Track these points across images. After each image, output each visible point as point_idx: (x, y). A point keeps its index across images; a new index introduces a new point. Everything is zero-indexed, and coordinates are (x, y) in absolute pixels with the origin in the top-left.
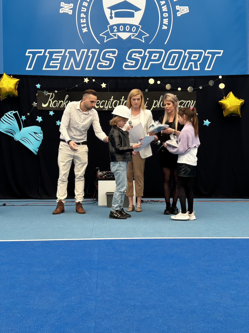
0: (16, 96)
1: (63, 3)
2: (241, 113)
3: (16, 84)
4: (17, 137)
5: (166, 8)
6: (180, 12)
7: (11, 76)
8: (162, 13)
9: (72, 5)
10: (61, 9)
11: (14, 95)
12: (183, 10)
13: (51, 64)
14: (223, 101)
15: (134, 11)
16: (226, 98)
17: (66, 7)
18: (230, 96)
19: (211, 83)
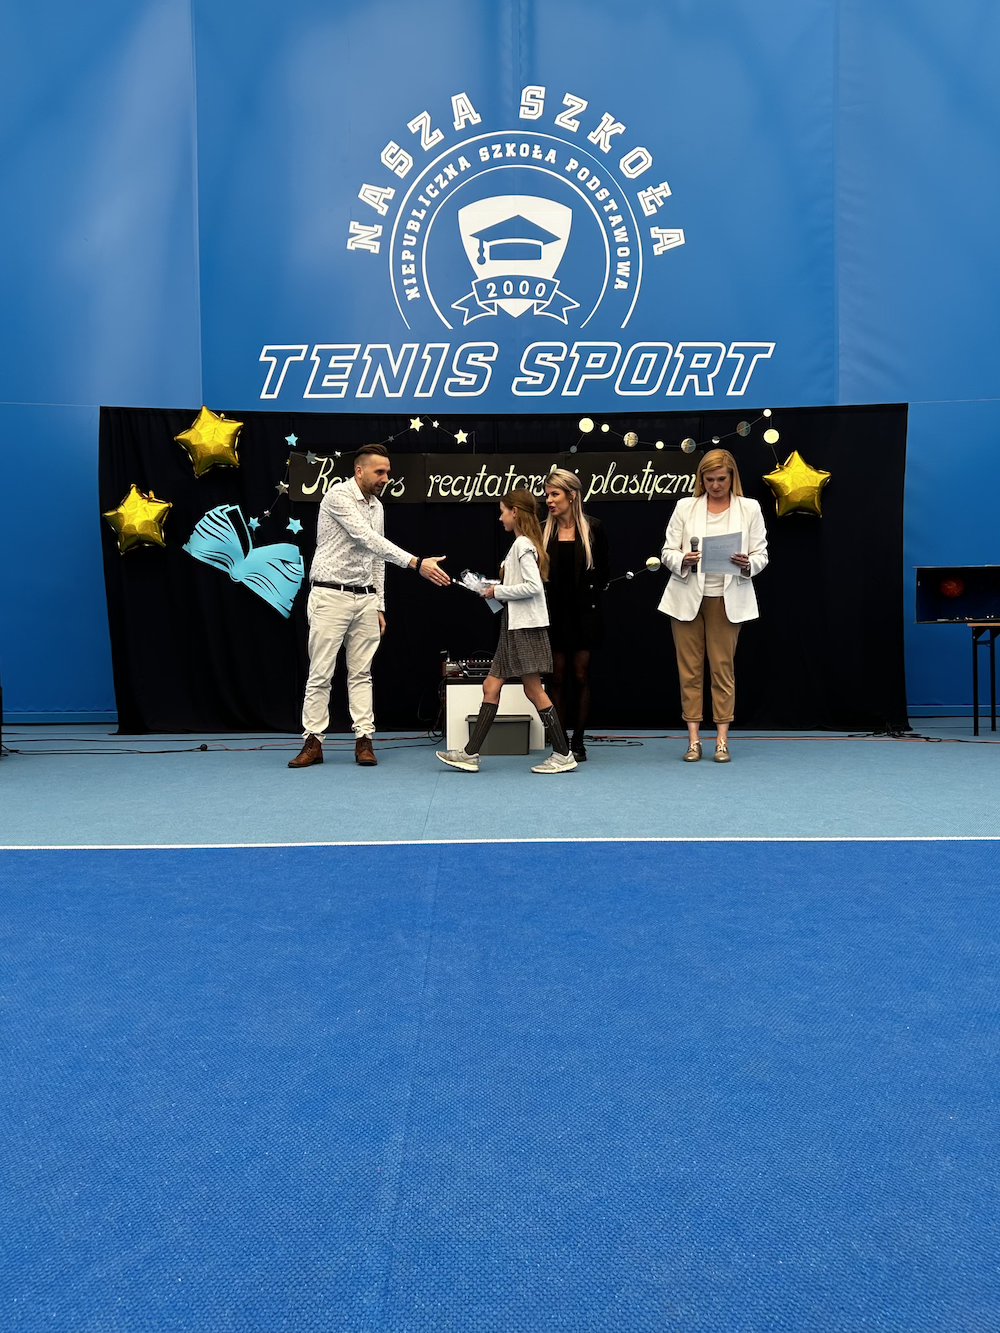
0: (234, 466)
1: (357, 224)
2: (822, 507)
3: (235, 435)
4: (239, 572)
5: (625, 234)
6: (661, 244)
7: (222, 415)
8: (614, 246)
9: (380, 227)
10: (350, 241)
11: (229, 465)
12: (670, 239)
13: (325, 384)
14: (774, 477)
15: (540, 243)
16: (782, 469)
17: (364, 234)
18: (791, 465)
19: (743, 429)
